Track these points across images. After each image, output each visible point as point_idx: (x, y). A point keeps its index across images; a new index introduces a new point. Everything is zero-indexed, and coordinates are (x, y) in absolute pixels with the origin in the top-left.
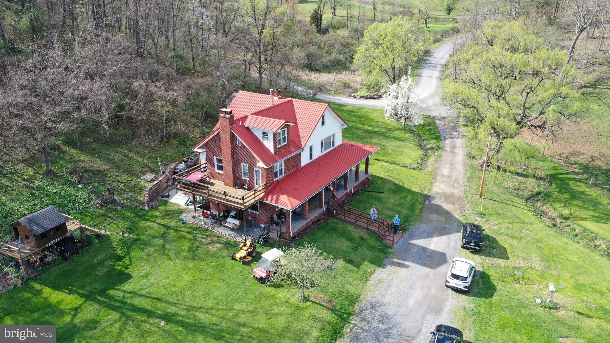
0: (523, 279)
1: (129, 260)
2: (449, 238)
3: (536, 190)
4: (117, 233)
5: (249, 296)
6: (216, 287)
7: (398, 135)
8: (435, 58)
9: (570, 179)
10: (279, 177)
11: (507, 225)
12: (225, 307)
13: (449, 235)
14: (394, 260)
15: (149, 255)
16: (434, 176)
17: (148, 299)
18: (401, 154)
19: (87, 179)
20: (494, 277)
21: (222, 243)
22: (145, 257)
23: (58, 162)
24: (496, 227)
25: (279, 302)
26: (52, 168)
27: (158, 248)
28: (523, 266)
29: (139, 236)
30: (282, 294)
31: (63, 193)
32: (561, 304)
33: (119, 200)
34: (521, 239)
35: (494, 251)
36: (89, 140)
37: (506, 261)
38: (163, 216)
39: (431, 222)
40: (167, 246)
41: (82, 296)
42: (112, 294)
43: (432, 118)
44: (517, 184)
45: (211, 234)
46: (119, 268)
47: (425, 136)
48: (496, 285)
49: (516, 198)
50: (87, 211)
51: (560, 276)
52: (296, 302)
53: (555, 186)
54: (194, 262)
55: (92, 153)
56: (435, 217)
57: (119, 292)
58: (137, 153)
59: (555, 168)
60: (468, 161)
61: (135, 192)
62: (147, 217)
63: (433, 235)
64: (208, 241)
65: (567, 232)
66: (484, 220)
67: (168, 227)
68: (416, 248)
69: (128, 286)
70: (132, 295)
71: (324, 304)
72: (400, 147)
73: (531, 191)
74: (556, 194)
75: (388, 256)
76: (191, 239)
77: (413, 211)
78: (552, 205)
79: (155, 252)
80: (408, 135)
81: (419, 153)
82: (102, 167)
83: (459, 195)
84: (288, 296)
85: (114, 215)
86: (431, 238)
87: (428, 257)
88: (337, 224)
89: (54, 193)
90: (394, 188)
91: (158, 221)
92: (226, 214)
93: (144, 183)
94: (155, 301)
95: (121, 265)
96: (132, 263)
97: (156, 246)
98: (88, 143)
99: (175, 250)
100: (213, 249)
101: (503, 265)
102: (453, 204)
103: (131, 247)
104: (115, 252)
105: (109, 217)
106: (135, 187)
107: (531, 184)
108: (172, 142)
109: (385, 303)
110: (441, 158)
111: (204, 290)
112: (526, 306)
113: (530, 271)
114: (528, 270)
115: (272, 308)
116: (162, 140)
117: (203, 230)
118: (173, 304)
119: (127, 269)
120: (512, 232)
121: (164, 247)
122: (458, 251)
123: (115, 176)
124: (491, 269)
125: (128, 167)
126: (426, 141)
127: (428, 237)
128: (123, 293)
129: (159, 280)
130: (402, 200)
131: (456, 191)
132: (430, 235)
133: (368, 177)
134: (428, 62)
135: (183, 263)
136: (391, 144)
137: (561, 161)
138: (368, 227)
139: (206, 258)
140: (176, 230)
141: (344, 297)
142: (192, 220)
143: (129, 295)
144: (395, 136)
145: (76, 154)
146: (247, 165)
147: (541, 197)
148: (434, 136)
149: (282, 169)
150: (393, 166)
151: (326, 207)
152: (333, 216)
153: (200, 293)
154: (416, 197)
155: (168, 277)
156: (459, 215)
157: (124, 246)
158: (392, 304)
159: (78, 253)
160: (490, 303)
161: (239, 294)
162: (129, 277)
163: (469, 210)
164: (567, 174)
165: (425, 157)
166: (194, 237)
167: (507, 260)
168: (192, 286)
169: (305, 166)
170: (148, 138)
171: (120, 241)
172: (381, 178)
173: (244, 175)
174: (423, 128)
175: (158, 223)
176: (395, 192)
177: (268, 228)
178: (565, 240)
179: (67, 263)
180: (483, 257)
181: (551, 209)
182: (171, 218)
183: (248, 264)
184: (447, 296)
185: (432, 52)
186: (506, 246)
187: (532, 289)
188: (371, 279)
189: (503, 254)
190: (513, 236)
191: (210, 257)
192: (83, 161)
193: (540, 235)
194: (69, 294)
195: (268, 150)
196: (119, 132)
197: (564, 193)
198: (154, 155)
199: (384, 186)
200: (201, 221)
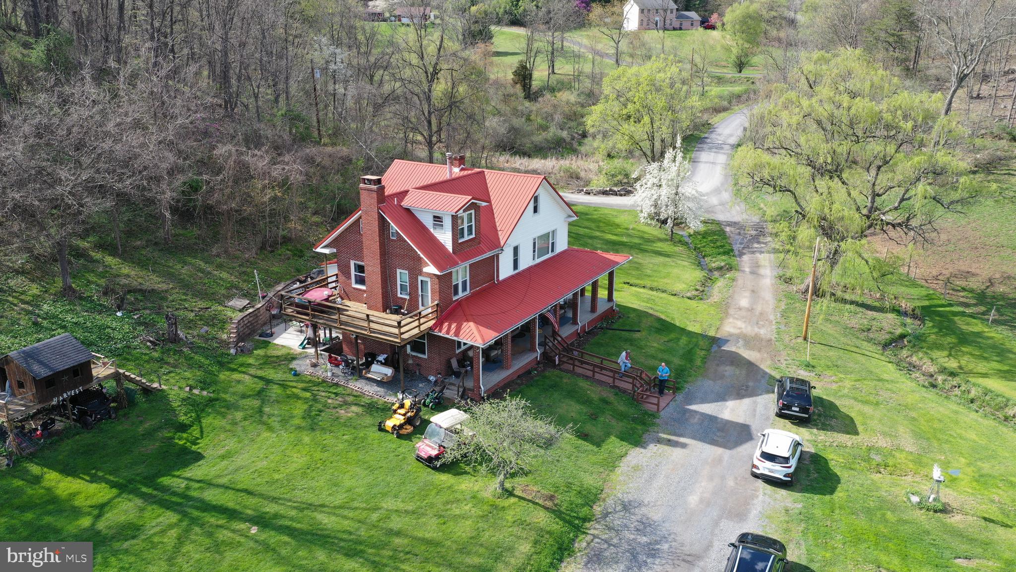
0: (886, 466)
1: (199, 430)
2: (755, 402)
3: (899, 331)
4: (180, 388)
5: (408, 488)
6: (351, 473)
7: (661, 248)
8: (720, 135)
9: (956, 314)
10: (461, 294)
11: (853, 383)
12: (365, 505)
13: (754, 398)
14: (660, 435)
15: (234, 423)
16: (724, 308)
17: (230, 491)
18: (667, 275)
19: (132, 303)
20: (835, 461)
21: (363, 406)
22: (228, 427)
23: (84, 276)
24: (834, 386)
25: (460, 497)
26: (73, 285)
27: (249, 412)
28: (885, 445)
29: (218, 393)
30: (465, 484)
31: (89, 324)
32: (954, 505)
33: (186, 337)
34: (877, 404)
35: (833, 422)
36: (139, 243)
37: (854, 437)
38: (260, 364)
39: (722, 377)
40: (267, 409)
41: (113, 485)
42: (166, 483)
43: (719, 223)
44: (865, 322)
45: (344, 392)
46: (181, 443)
47: (708, 249)
48: (838, 474)
49: (865, 343)
50: (129, 353)
51: (949, 463)
52: (491, 498)
53: (931, 324)
54: (313, 434)
55: (142, 264)
56: (728, 370)
57: (179, 480)
58: (220, 267)
59: (928, 297)
60: (782, 287)
61: (213, 326)
62: (232, 366)
63: (727, 397)
64: (338, 402)
65: (956, 396)
66: (813, 374)
67: (268, 381)
68: (698, 417)
69: (196, 471)
70: (202, 485)
71: (541, 502)
72: (665, 265)
73: (891, 333)
74: (933, 336)
75: (651, 429)
76: (308, 398)
77: (691, 361)
78: (927, 353)
79: (245, 419)
80: (679, 249)
81: (698, 275)
82: (159, 286)
83: (768, 337)
84: (476, 489)
85: (176, 360)
86: (723, 403)
87: (719, 430)
88: (561, 378)
89: (73, 323)
90: (656, 325)
91: (252, 371)
92: (369, 359)
93: (229, 313)
94: (242, 495)
95: (186, 439)
96: (204, 436)
97: (246, 410)
98: (136, 248)
99: (281, 416)
100: (346, 414)
101: (849, 444)
102: (759, 351)
103: (203, 410)
104: (176, 417)
105: (168, 364)
106: (213, 318)
107: (889, 322)
108: (280, 252)
109: (646, 502)
110: (735, 283)
111: (328, 477)
112: (894, 508)
113: (897, 455)
114: (894, 452)
115: (449, 507)
116: (263, 248)
117: (331, 384)
118: (275, 500)
119: (196, 444)
120: (862, 394)
121: (260, 411)
122: (771, 422)
123: (181, 300)
124: (830, 450)
125: (204, 288)
126: (709, 258)
127: (717, 401)
128: (186, 482)
129: (250, 461)
130: (670, 344)
131: (762, 332)
132: (721, 397)
133: (612, 307)
134: (709, 140)
135: (292, 435)
136: (649, 262)
137: (939, 287)
138: (614, 382)
139: (333, 428)
140: (283, 385)
141: (575, 492)
142: (311, 370)
143: (197, 485)
144: (656, 249)
145: (116, 265)
146: (407, 272)
147: (908, 342)
148: (721, 250)
149: (466, 281)
150: (654, 293)
151: (542, 350)
152: (554, 366)
153: (321, 483)
154: (694, 340)
155: (267, 457)
156: (770, 367)
157: (191, 408)
158: (659, 503)
159: (110, 417)
160: (831, 502)
161: (391, 484)
162: (198, 457)
163: (786, 360)
164: (950, 305)
165: (707, 281)
166: (314, 395)
167: (857, 437)
168: (309, 471)
169: (505, 280)
170: (239, 245)
171: (184, 400)
172: (634, 310)
173: (401, 290)
174: (704, 238)
175: (251, 375)
176: (659, 331)
177: (443, 382)
178: (955, 407)
179: (88, 433)
180: (815, 431)
181: (925, 360)
182: (274, 368)
183: (408, 437)
184: (755, 491)
185: (715, 126)
186: (853, 415)
187: (902, 482)
188: (621, 464)
189: (849, 427)
190: (864, 400)
191: (340, 426)
192: (127, 276)
193: (910, 399)
194: (91, 482)
195: (443, 246)
196: (189, 233)
197: (946, 335)
198: (249, 270)
199: (639, 322)
200: (326, 370)
